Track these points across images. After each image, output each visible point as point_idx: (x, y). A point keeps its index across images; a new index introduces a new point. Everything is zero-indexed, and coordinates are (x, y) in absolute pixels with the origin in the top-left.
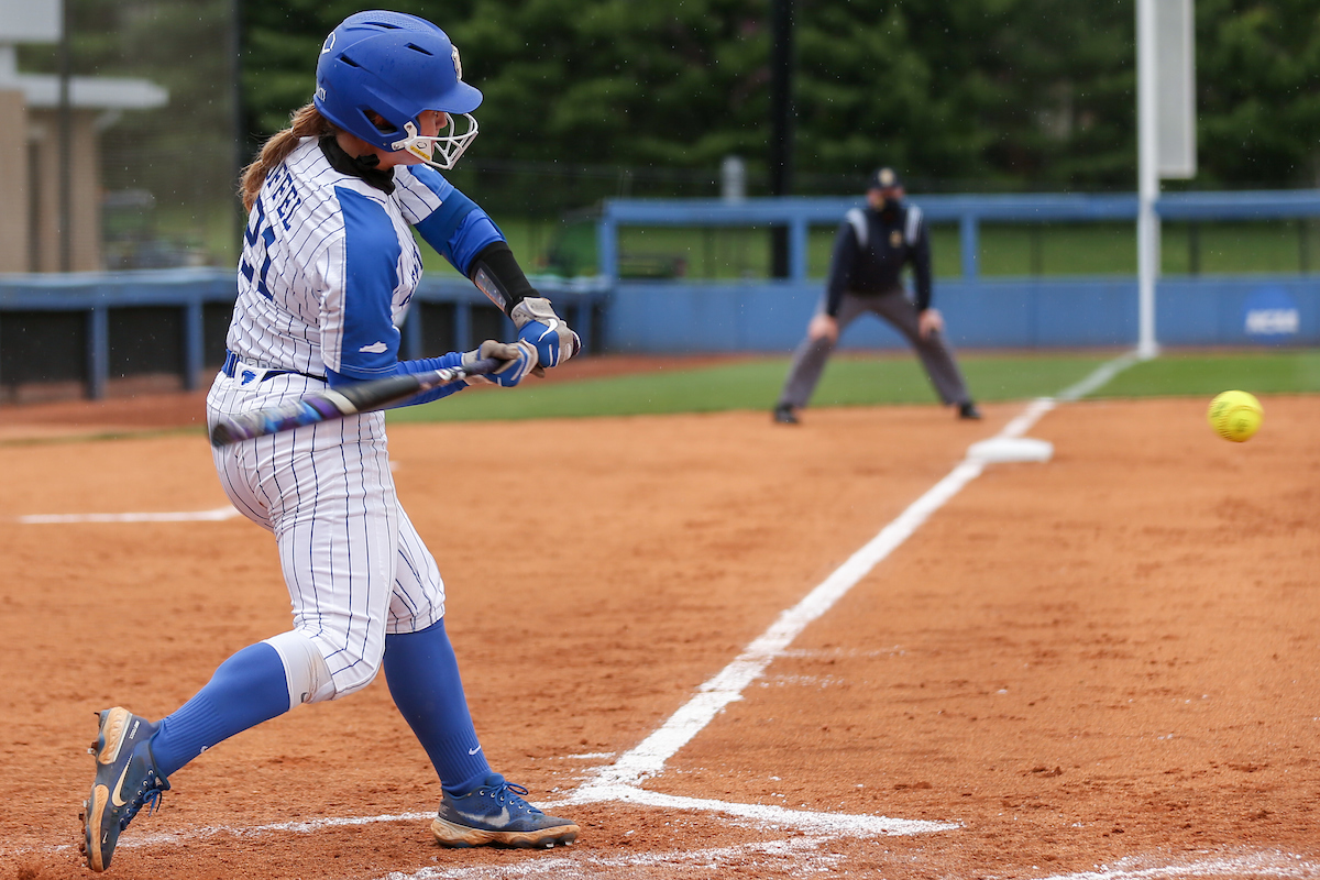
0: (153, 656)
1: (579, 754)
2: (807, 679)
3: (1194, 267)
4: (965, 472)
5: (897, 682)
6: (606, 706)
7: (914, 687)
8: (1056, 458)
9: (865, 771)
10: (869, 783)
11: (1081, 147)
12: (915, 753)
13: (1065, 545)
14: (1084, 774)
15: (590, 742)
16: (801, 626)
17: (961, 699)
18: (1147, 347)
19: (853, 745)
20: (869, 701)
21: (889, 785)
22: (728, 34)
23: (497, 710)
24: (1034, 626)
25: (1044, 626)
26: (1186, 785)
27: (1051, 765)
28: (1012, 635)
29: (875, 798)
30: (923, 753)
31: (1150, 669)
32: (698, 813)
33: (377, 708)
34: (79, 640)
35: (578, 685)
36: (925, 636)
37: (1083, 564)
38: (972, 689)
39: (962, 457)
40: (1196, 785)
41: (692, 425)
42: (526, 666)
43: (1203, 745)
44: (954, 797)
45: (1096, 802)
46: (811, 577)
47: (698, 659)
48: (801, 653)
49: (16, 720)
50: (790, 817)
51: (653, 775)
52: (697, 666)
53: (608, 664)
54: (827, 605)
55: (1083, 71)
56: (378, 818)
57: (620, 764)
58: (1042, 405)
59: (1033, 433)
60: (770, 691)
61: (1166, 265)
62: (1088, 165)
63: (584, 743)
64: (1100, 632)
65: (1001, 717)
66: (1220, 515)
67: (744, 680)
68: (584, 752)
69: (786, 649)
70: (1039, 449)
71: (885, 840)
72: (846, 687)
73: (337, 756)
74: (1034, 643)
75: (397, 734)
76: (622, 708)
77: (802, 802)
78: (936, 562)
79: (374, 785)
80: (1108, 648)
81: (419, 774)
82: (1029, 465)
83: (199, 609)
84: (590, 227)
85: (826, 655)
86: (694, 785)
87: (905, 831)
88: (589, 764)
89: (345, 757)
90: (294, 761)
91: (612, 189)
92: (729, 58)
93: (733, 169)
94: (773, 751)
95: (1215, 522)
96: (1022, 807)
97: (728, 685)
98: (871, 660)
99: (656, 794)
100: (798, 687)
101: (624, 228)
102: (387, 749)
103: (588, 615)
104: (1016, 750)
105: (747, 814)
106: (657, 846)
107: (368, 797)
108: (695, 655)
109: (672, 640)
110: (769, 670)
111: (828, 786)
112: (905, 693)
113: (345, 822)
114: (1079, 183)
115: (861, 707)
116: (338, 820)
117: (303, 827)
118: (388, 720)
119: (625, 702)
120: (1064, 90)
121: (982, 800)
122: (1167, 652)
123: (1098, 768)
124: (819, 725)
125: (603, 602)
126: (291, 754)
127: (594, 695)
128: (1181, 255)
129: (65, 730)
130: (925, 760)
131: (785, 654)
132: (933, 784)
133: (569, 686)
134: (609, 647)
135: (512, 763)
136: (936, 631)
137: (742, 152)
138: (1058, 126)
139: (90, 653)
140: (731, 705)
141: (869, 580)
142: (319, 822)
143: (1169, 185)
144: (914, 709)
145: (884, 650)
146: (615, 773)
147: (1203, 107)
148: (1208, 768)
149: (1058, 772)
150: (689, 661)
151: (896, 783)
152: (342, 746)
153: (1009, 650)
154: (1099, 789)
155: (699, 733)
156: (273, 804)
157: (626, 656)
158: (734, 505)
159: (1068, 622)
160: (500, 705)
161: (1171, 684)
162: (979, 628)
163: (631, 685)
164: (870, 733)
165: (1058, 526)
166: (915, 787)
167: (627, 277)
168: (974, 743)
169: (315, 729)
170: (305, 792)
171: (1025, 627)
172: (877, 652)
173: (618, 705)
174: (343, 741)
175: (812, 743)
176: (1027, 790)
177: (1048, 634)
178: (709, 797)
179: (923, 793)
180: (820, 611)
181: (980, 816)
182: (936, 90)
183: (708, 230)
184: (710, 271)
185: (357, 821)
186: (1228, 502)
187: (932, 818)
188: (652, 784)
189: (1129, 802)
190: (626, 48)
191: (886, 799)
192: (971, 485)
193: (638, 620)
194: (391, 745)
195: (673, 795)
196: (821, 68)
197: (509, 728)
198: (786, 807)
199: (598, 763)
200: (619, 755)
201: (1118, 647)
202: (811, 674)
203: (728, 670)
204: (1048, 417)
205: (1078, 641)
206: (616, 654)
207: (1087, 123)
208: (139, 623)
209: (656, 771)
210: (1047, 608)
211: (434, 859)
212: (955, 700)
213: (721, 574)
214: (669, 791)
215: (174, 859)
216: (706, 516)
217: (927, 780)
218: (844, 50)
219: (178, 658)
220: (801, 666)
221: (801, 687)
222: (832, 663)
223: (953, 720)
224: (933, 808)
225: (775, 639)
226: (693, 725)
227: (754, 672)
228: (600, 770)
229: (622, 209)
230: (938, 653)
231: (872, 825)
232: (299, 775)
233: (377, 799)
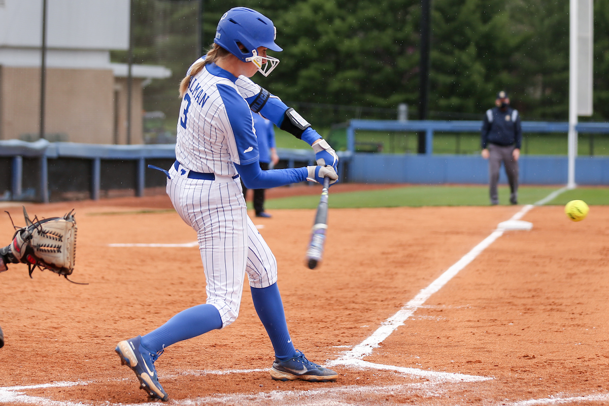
0: (163, 302)
1: (337, 345)
2: (431, 317)
3: (591, 153)
4: (497, 234)
5: (467, 320)
6: (348, 326)
7: (475, 321)
8: (534, 229)
9: (454, 355)
10: (456, 360)
11: (546, 102)
12: (475, 348)
13: (537, 265)
14: (544, 358)
15: (342, 341)
16: (429, 295)
17: (494, 327)
18: (571, 185)
19: (450, 345)
20: (456, 327)
21: (464, 361)
22: (401, 53)
23: (304, 327)
24: (524, 298)
25: (528, 297)
26: (586, 364)
27: (531, 354)
28: (516, 301)
29: (459, 366)
30: (478, 348)
31: (572, 316)
32: (386, 371)
33: (255, 325)
34: (132, 295)
35: (337, 317)
36: (479, 301)
37: (545, 273)
38: (498, 323)
39: (496, 228)
40: (590, 364)
41: (385, 212)
42: (315, 310)
43: (593, 347)
44: (491, 366)
45: (549, 370)
46: (433, 276)
47: (386, 308)
48: (429, 307)
49: (106, 327)
50: (424, 373)
51: (368, 355)
52: (386, 310)
53: (349, 310)
54: (440, 287)
55: (546, 71)
56: (255, 370)
57: (354, 350)
58: (528, 207)
59: (524, 219)
60: (415, 322)
61: (580, 152)
62: (548, 110)
63: (339, 341)
64: (551, 301)
65: (510, 334)
66: (601, 254)
67: (405, 318)
68: (339, 345)
69: (422, 305)
70: (528, 225)
71: (462, 382)
72: (447, 321)
73: (238, 344)
74: (524, 305)
75: (263, 336)
76: (355, 328)
77: (429, 367)
78: (484, 271)
79: (253, 357)
80: (554, 307)
81: (271, 353)
82: (522, 232)
83: (181, 283)
84: (344, 130)
85: (439, 308)
86: (384, 359)
87: (471, 380)
88: (341, 350)
89: (241, 345)
90: (220, 346)
91: (353, 116)
92: (402, 63)
93: (403, 108)
94: (417, 346)
95: (599, 257)
96: (519, 371)
97: (399, 318)
98: (457, 310)
99: (369, 363)
100: (427, 320)
101: (358, 131)
102: (258, 342)
103: (341, 289)
104: (517, 348)
105: (406, 372)
106: (368, 384)
107: (250, 361)
108: (385, 306)
109: (376, 300)
110: (415, 313)
111: (439, 361)
112: (471, 324)
113: (241, 371)
114: (544, 117)
115: (453, 329)
116: (238, 370)
118: (259, 330)
119: (356, 325)
120: (539, 78)
121: (502, 368)
122: (579, 309)
123: (550, 356)
124: (436, 336)
125: (348, 284)
126: (219, 343)
127: (343, 322)
128: (586, 148)
129: (126, 331)
130: (479, 351)
131: (422, 307)
132: (482, 361)
133: (333, 318)
134: (350, 302)
135: (310, 349)
136: (484, 299)
137: (407, 102)
138: (536, 94)
139: (137, 300)
140: (400, 327)
141: (457, 277)
143: (581, 119)
144: (475, 331)
145: (463, 306)
146: (352, 354)
147: (596, 87)
148: (595, 357)
149: (534, 357)
150: (383, 309)
151: (467, 360)
152: (240, 340)
153: (514, 307)
154: (550, 365)
155: (387, 338)
156: (212, 363)
157: (356, 306)
158: (402, 245)
159: (538, 296)
160: (305, 325)
161: (580, 323)
162: (501, 298)
163: (358, 318)
164: (457, 340)
165: (534, 257)
166: (475, 362)
167: (358, 151)
168: (499, 345)
169: (229, 333)
170: (225, 359)
171: (520, 298)
172: (460, 307)
173: (353, 326)
174: (240, 338)
175: (433, 343)
176: (521, 365)
177: (530, 301)
178: (391, 364)
179: (478, 364)
180: (437, 290)
181: (502, 375)
182: (487, 78)
183: (392, 133)
184: (393, 150)
185: (246, 371)
186: (604, 248)
187: (482, 375)
188: (367, 359)
189: (563, 370)
190: (359, 58)
191: (463, 367)
192: (498, 239)
193: (362, 292)
194: (260, 340)
195: (376, 363)
196: (440, 68)
197: (308, 334)
198: (422, 369)
199: (344, 350)
200: (353, 347)
201: (559, 307)
202: (433, 315)
203: (399, 313)
204: (531, 212)
205: (542, 304)
206: (353, 305)
207: (548, 92)
208: (157, 289)
209: (369, 353)
210: (530, 291)
211: (278, 387)
212: (492, 327)
213: (396, 274)
214: (374, 362)
215: (170, 385)
216: (390, 250)
217: (480, 360)
218: (451, 60)
219: (173, 303)
220: (429, 312)
221: (429, 320)
222: (441, 311)
223: (490, 335)
224: (482, 371)
225: (418, 300)
226: (384, 335)
227: (409, 314)
228: (346, 352)
229: (357, 123)
230: (485, 308)
231: (457, 377)
232: (222, 352)
233: (254, 362)
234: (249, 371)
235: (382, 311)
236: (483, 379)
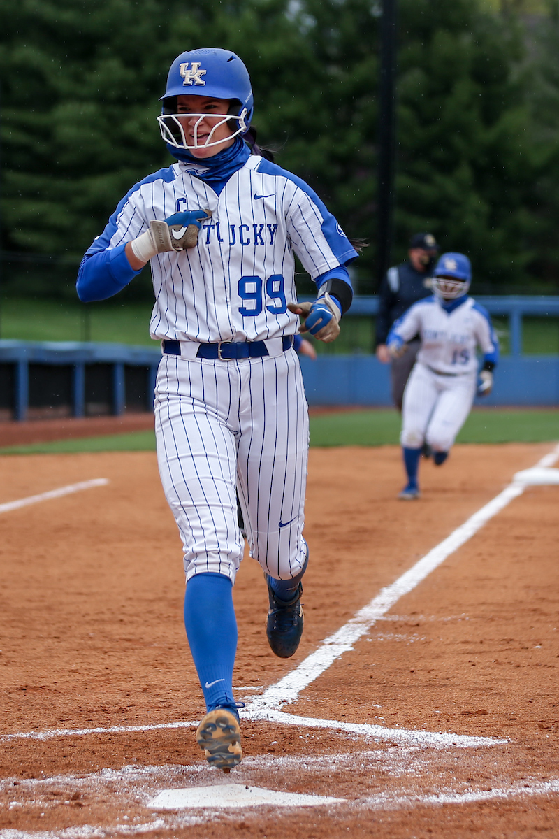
1: (237, 687)
2: (400, 636)
4: (512, 492)
5: (462, 640)
6: (256, 653)
7: (476, 643)
9: (441, 701)
10: (443, 710)
12: (476, 689)
15: (245, 678)
16: (396, 599)
17: (509, 652)
19: (432, 683)
20: (443, 653)
21: (458, 711)
22: (345, 179)
23: (179, 655)
28: (545, 607)
29: (448, 721)
30: (482, 690)
32: (322, 730)
33: (94, 653)
36: (483, 608)
38: (516, 645)
39: (509, 481)
44: (504, 720)
46: (403, 565)
47: (322, 622)
48: (396, 618)
50: (388, 733)
51: (290, 703)
52: (322, 626)
53: (257, 624)
54: (414, 584)
56: (94, 730)
57: (266, 694)
60: (373, 644)
63: (241, 679)
65: (537, 665)
67: (354, 638)
68: (241, 685)
69: (384, 615)
71: (454, 748)
72: (428, 643)
73: (65, 686)
75: (108, 671)
77: (396, 723)
78: (491, 555)
79: (91, 707)
81: (123, 700)
85: (413, 620)
86: (320, 709)
87: (470, 744)
88: (245, 694)
89: (71, 687)
90: (34, 689)
94: (376, 687)
96: (553, 729)
97: (344, 639)
98: (445, 623)
99: (293, 716)
100: (393, 642)
102: (100, 681)
103: (243, 589)
104: (548, 688)
105: (358, 731)
106: (292, 753)
107: (87, 714)
108: (320, 618)
110: (372, 629)
111: (415, 712)
112: (469, 647)
113: (71, 732)
115: (438, 657)
116: (66, 731)
117: (41, 736)
118: (101, 661)
121: (523, 723)
124: (408, 668)
125: (254, 580)
126: (32, 684)
127: (247, 646)
130: (483, 695)
131: (384, 618)
132: (489, 711)
134: (258, 611)
135: (190, 693)
136: (492, 604)
140: (345, 653)
141: (443, 567)
142: (51, 733)
144: (476, 659)
145: (455, 617)
146: (263, 701)
150: (316, 623)
151: (463, 710)
152: (68, 679)
153: (543, 618)
155: (323, 673)
156: (20, 719)
160: (181, 651)
162: (521, 602)
164: (445, 675)
166: (477, 713)
168: (518, 683)
169: (49, 667)
170: (42, 711)
171: (554, 601)
172: (449, 618)
173: (265, 653)
174: (69, 676)
175: (403, 681)
176: (556, 716)
178: (330, 718)
179: (482, 717)
180: (409, 589)
181: (523, 734)
182: (493, 221)
185: (79, 732)
187: (488, 735)
188: (289, 708)
191: (456, 721)
192: (516, 501)
194: (103, 679)
195: (305, 717)
196: (413, 205)
197: (187, 668)
198: (385, 726)
199: (250, 693)
200: (266, 688)
202: (402, 633)
203: (343, 629)
209: (292, 699)
211: (135, 759)
212: (505, 652)
213: (338, 561)
214: (301, 714)
216: (327, 520)
217: (485, 709)
218: (427, 191)
220: (396, 627)
221: (395, 642)
222: (418, 625)
223: (501, 667)
224: (489, 728)
225: (376, 609)
226: (319, 667)
227: (362, 631)
228: (252, 698)
230: (492, 620)
231: (447, 739)
232: (38, 699)
233: (94, 717)
234: (85, 731)
235: (314, 626)
236: (490, 742)
